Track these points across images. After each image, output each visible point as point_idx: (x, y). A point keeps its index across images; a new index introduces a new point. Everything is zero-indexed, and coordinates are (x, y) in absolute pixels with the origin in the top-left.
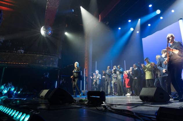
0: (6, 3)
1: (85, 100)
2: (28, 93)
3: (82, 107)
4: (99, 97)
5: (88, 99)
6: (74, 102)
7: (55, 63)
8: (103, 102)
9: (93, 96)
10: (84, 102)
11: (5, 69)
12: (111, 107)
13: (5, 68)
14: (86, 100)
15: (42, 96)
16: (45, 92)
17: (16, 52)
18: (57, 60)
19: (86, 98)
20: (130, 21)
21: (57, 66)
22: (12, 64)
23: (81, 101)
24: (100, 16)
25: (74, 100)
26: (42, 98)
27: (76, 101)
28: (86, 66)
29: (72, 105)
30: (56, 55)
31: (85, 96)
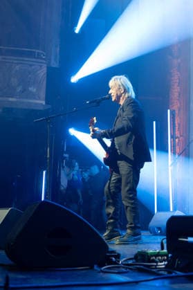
1: (157, 255)
3: (137, 282)
5: (168, 249)
6: (111, 262)
7: (33, 89)
9: (189, 239)
10: (154, 261)
14: (162, 256)
18: (42, 73)
19: (162, 248)
21: (44, 103)
23: (142, 257)
25: (113, 252)
27: (118, 256)
28: (176, 95)
29: (101, 274)
30: (37, 51)
31: (159, 239)
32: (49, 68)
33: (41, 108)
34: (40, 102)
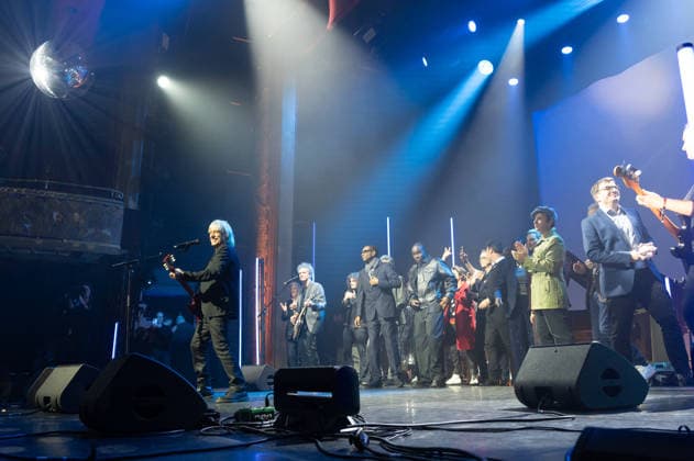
1: (261, 413)
3: (248, 446)
4: (330, 395)
5: (275, 404)
6: (210, 423)
7: (107, 232)
8: (350, 418)
9: (299, 393)
10: (258, 420)
12: (387, 439)
14: (268, 413)
15: (47, 399)
16: (60, 378)
18: (119, 215)
19: (267, 404)
21: (119, 247)
23: (245, 415)
25: (212, 411)
26: (46, 410)
27: (217, 416)
29: (200, 437)
30: (113, 190)
31: (262, 395)
32: (127, 210)
33: (117, 253)
34: (114, 247)
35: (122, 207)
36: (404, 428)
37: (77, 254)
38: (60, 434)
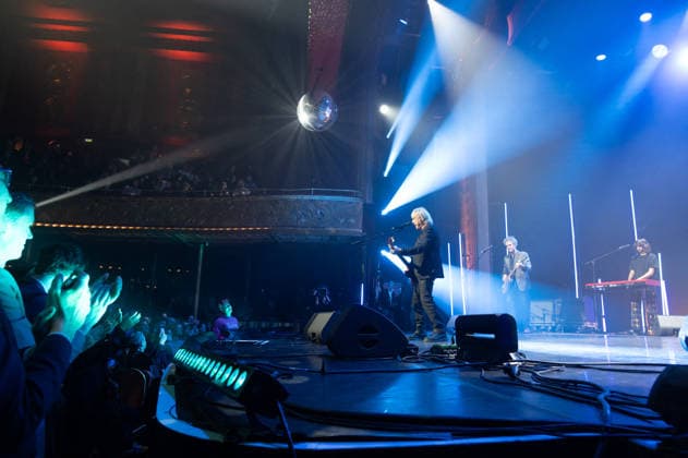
0: (188, 38)
1: (449, 348)
2: (275, 325)
3: (431, 370)
5: (457, 344)
6: (411, 354)
7: (352, 221)
8: (512, 354)
10: (446, 353)
11: (204, 251)
12: (538, 373)
13: (205, 248)
14: (453, 349)
15: (314, 334)
16: (321, 321)
17: (231, 194)
18: (360, 208)
19: (453, 343)
20: (646, 17)
21: (361, 231)
22: (221, 232)
23: (437, 350)
24: (509, 19)
26: (314, 341)
27: (417, 350)
28: (466, 223)
29: (403, 363)
30: (356, 192)
32: (365, 205)
33: (359, 235)
34: (359, 231)
35: (361, 203)
36: (559, 365)
37: (333, 238)
38: (320, 356)
